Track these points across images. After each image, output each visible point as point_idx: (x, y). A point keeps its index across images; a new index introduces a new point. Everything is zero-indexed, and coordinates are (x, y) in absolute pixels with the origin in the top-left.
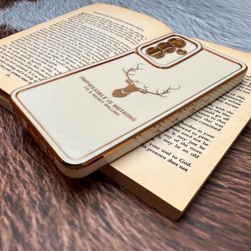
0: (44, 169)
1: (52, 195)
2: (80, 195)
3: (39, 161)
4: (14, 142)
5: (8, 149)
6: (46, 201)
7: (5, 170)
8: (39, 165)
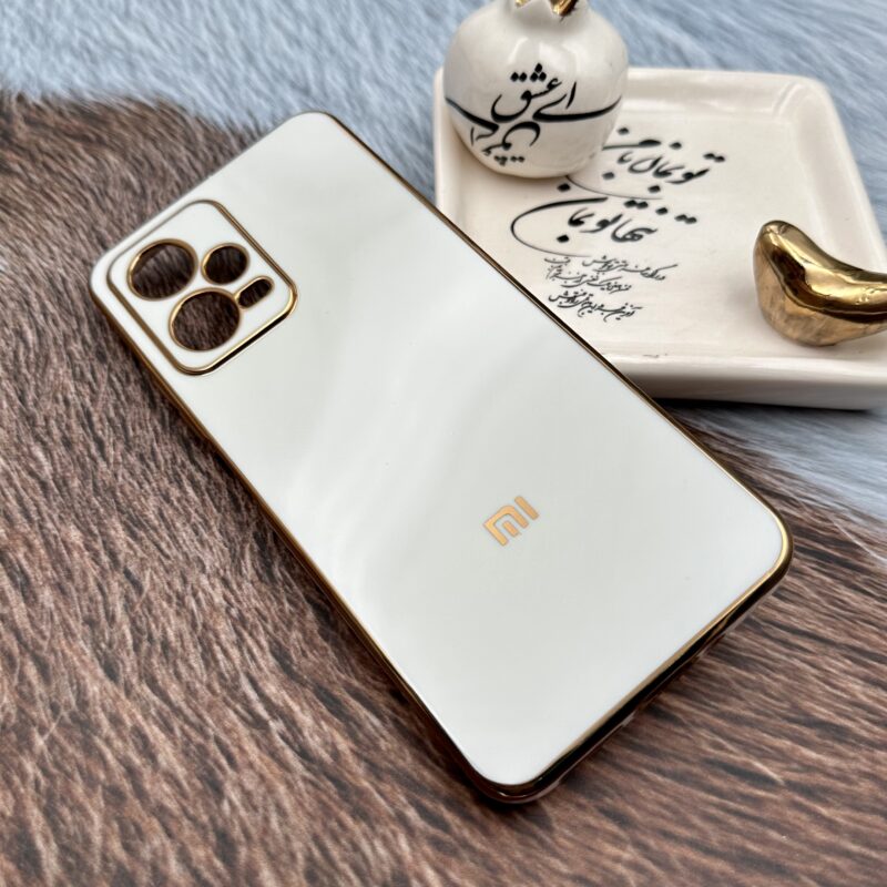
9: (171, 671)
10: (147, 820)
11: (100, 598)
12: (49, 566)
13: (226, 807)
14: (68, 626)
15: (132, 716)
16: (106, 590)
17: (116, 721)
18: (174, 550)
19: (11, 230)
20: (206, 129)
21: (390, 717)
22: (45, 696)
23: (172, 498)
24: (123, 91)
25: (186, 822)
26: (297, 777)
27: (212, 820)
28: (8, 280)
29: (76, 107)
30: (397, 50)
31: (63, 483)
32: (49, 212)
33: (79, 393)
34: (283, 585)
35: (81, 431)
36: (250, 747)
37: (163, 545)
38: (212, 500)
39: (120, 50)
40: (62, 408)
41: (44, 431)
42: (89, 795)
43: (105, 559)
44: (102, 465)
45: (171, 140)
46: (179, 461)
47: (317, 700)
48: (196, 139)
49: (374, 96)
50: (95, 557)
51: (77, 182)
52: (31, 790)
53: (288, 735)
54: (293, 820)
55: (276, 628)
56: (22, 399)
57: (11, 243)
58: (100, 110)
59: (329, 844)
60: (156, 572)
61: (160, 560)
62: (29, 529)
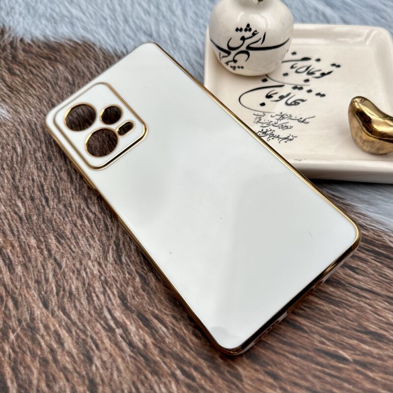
9: (73, 305)
10: (58, 373)
11: (42, 271)
12: (21, 256)
13: (94, 368)
14: (28, 284)
15: (54, 325)
16: (46, 267)
17: (46, 327)
18: (77, 249)
19: (13, 101)
20: (104, 53)
21: (171, 328)
22: (16, 315)
23: (78, 225)
24: (67, 36)
25: (75, 374)
26: (127, 355)
27: (87, 374)
28: (11, 124)
29: (46, 44)
30: (193, 16)
31: (29, 217)
32: (31, 92)
33: (39, 176)
34: (126, 266)
35: (39, 193)
36: (106, 341)
37: (72, 247)
38: (96, 226)
39: (67, 17)
40: (31, 183)
41: (22, 193)
42: (32, 361)
43: (46, 253)
44: (47, 209)
45: (88, 58)
46: (82, 207)
47: (138, 320)
48: (99, 58)
49: (182, 38)
50: (42, 252)
51: (44, 78)
52: (7, 359)
53: (124, 335)
54: (124, 374)
55: (121, 286)
56: (13, 179)
57: (13, 107)
58: (57, 45)
59: (140, 386)
60: (68, 259)
61: (70, 253)
62: (13, 238)
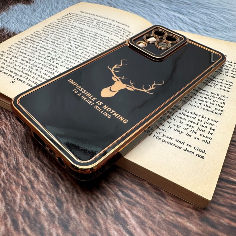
0: (58, 177)
1: (70, 206)
2: (99, 204)
3: (52, 168)
4: (25, 149)
5: (19, 158)
6: (65, 214)
7: (19, 181)
8: (53, 173)
